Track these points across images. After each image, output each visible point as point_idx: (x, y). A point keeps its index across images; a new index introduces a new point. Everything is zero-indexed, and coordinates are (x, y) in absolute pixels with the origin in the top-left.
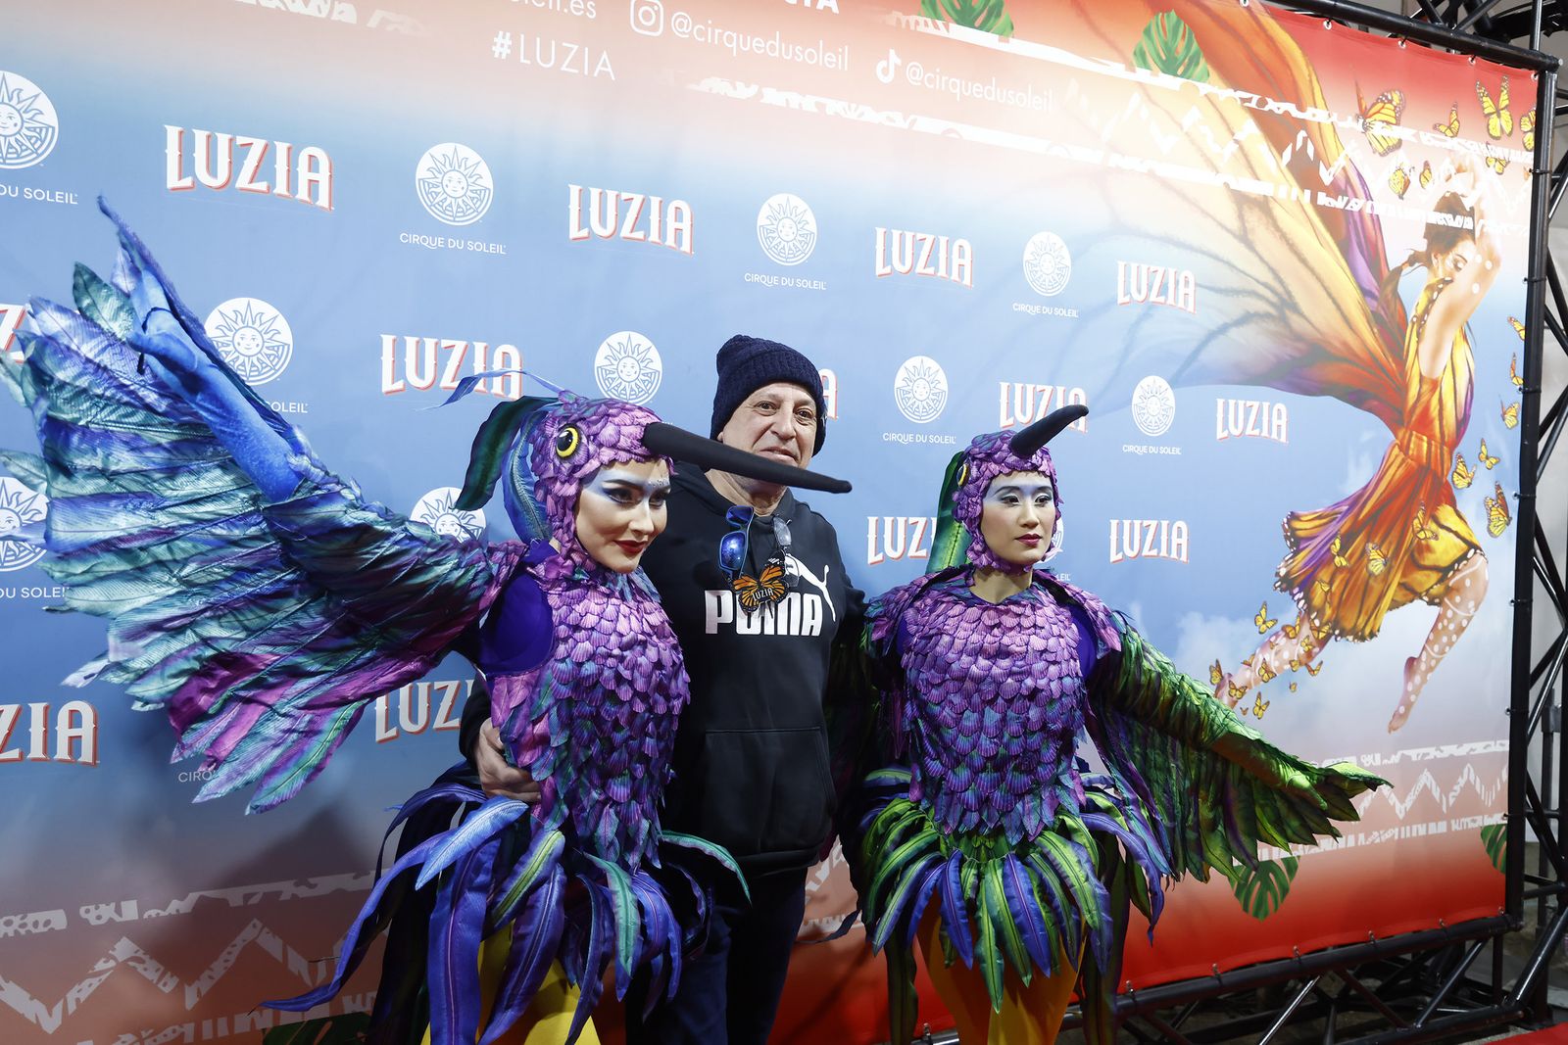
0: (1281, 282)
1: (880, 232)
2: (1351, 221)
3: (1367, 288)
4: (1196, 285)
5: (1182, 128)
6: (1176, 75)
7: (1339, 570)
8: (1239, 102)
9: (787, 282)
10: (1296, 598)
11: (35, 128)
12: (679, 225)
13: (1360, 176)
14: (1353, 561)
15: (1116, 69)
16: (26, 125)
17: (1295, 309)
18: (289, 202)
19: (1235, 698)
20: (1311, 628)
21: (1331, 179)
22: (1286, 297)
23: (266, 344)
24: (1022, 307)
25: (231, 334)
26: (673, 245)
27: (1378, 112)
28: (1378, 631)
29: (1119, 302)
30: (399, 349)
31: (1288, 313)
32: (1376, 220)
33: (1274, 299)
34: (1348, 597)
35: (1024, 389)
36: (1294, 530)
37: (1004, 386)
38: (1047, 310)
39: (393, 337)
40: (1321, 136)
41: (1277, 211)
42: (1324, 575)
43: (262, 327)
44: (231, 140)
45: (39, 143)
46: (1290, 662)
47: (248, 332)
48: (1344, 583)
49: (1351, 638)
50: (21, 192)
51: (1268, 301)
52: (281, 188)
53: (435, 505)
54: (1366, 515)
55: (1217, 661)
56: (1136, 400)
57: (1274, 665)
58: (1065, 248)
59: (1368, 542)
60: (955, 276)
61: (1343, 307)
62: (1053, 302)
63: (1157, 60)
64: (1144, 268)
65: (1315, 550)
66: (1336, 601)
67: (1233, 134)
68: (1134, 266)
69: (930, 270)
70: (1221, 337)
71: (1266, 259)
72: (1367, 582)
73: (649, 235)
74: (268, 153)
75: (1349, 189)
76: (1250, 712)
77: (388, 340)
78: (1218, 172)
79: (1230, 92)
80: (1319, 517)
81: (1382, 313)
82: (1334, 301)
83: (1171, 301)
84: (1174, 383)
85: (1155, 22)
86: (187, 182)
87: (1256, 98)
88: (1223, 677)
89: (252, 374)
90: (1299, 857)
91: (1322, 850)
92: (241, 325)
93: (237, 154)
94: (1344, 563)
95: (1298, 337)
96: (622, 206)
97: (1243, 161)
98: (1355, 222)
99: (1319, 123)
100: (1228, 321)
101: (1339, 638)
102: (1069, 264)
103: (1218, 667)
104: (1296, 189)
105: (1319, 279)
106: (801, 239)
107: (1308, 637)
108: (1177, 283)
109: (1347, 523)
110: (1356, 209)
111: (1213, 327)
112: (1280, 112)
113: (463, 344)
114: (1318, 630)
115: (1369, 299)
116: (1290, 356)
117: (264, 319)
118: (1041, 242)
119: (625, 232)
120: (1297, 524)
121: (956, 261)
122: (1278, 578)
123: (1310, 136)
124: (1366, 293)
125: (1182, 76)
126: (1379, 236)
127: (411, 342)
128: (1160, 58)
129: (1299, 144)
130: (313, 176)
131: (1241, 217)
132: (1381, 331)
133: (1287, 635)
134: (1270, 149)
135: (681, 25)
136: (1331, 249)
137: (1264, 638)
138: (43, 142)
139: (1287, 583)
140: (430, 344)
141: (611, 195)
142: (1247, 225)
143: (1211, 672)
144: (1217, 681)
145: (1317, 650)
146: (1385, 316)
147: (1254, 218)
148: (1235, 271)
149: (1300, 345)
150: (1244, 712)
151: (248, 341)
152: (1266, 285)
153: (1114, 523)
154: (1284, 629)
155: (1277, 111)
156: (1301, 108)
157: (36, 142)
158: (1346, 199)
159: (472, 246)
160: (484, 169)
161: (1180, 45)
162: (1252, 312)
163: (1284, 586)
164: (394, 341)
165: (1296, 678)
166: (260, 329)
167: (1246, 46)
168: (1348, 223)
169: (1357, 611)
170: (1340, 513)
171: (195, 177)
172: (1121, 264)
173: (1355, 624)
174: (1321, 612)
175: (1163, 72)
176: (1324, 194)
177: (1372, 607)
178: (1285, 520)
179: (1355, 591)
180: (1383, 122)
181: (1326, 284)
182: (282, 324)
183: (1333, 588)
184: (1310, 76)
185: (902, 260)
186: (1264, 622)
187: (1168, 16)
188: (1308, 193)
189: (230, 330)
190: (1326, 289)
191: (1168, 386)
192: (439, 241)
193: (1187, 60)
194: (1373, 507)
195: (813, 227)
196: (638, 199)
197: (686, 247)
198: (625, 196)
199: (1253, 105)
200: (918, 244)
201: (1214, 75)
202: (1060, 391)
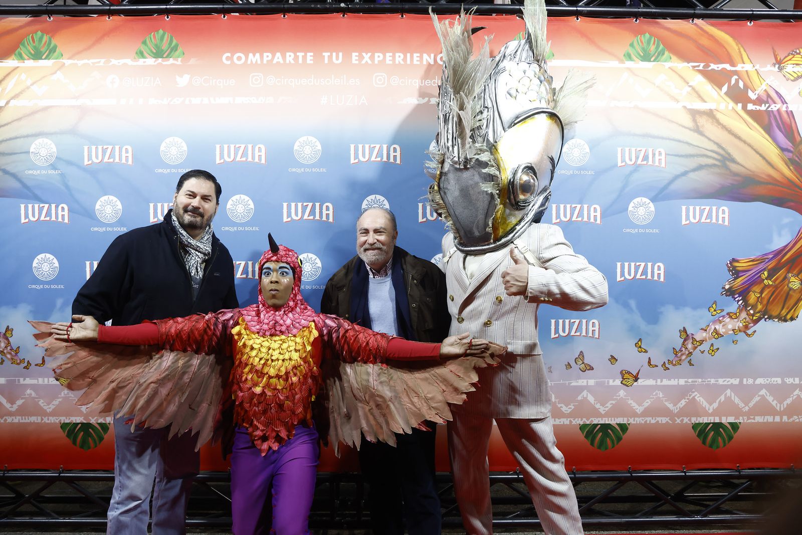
0: (723, 149)
2: (772, 115)
3: (785, 147)
4: (666, 154)
5: (655, 85)
6: (650, 61)
7: (769, 286)
8: (691, 68)
10: (736, 300)
12: (395, 154)
13: (777, 93)
14: (777, 282)
15: (614, 64)
16: (179, 151)
17: (733, 161)
19: (696, 345)
20: (747, 314)
21: (756, 96)
22: (727, 156)
23: (246, 209)
24: (563, 172)
25: (235, 206)
26: (393, 161)
27: (790, 60)
28: (797, 317)
29: (619, 166)
30: (289, 207)
31: (728, 163)
32: (791, 114)
33: (719, 157)
34: (774, 300)
35: (565, 207)
36: (734, 267)
37: (554, 206)
38: (577, 172)
39: (287, 203)
40: (748, 76)
41: (719, 116)
42: (757, 289)
44: (235, 146)
45: (183, 156)
46: (733, 330)
47: (240, 206)
48: (771, 293)
49: (776, 320)
50: (178, 171)
51: (714, 158)
52: (249, 159)
53: (303, 260)
54: (786, 260)
55: (684, 328)
56: (630, 208)
57: (722, 330)
58: (586, 145)
59: (788, 273)
61: (767, 158)
62: (581, 168)
63: (638, 56)
64: (633, 150)
65: (748, 278)
66: (765, 302)
67: (688, 83)
68: (627, 150)
70: (684, 178)
71: (712, 139)
72: (788, 294)
73: (383, 159)
74: (246, 148)
75: (769, 100)
76: (706, 352)
77: (285, 205)
78: (678, 102)
79: (686, 64)
80: (752, 261)
81: (797, 159)
82: (761, 155)
83: (650, 162)
84: (653, 200)
85: (636, 40)
87: (702, 65)
88: (688, 335)
89: (242, 219)
90: (740, 423)
91: (756, 421)
92: (238, 203)
93: (237, 150)
94: (771, 283)
95: (736, 174)
96: (372, 150)
97: (695, 95)
98: (775, 116)
99: (747, 71)
100: (687, 170)
101: (767, 320)
102: (588, 152)
103: (685, 330)
104: (732, 104)
105: (749, 145)
107: (745, 318)
108: (654, 155)
109: (772, 264)
110: (775, 109)
111: (678, 173)
112: (719, 69)
113: (312, 204)
114: (753, 315)
115: (786, 153)
116: (732, 184)
117: (245, 201)
118: (572, 143)
119: (373, 158)
120: (736, 264)
122: (724, 290)
123: (740, 78)
124: (783, 150)
125: (654, 61)
126: (792, 120)
128: (640, 55)
129: (733, 81)
130: (260, 154)
131: (694, 120)
132: (796, 169)
133: (731, 317)
134: (713, 87)
135: (394, 81)
136: (758, 130)
137: (716, 318)
139: (730, 292)
140: (300, 205)
141: (367, 146)
142: (698, 124)
143: (680, 333)
144: (684, 337)
145: (752, 325)
146: (798, 160)
147: (703, 121)
148: (692, 146)
149: (736, 178)
150: (702, 352)
151: (240, 208)
152: (711, 151)
153: (619, 264)
154: (728, 314)
155: (717, 69)
156: (733, 65)
158: (767, 105)
159: (314, 170)
160: (318, 143)
161: (653, 48)
162: (703, 164)
163: (728, 294)
164: (287, 205)
165: (736, 338)
166: (244, 204)
167: (695, 42)
168: (769, 116)
169: (781, 306)
170: (767, 259)
171: (224, 159)
172: (619, 150)
173: (780, 313)
174: (754, 307)
175: (642, 61)
176: (752, 104)
177: (792, 304)
178: (729, 262)
179: (778, 298)
180: (793, 64)
181: (754, 148)
182: (251, 202)
183: (763, 296)
184: (739, 49)
186: (715, 311)
187: (645, 36)
188: (740, 105)
190: (755, 150)
191: (649, 201)
192: (303, 170)
193: (656, 54)
194: (790, 257)
196: (378, 146)
197: (397, 162)
198: (372, 146)
199: (701, 68)
201: (674, 58)
202: (585, 206)
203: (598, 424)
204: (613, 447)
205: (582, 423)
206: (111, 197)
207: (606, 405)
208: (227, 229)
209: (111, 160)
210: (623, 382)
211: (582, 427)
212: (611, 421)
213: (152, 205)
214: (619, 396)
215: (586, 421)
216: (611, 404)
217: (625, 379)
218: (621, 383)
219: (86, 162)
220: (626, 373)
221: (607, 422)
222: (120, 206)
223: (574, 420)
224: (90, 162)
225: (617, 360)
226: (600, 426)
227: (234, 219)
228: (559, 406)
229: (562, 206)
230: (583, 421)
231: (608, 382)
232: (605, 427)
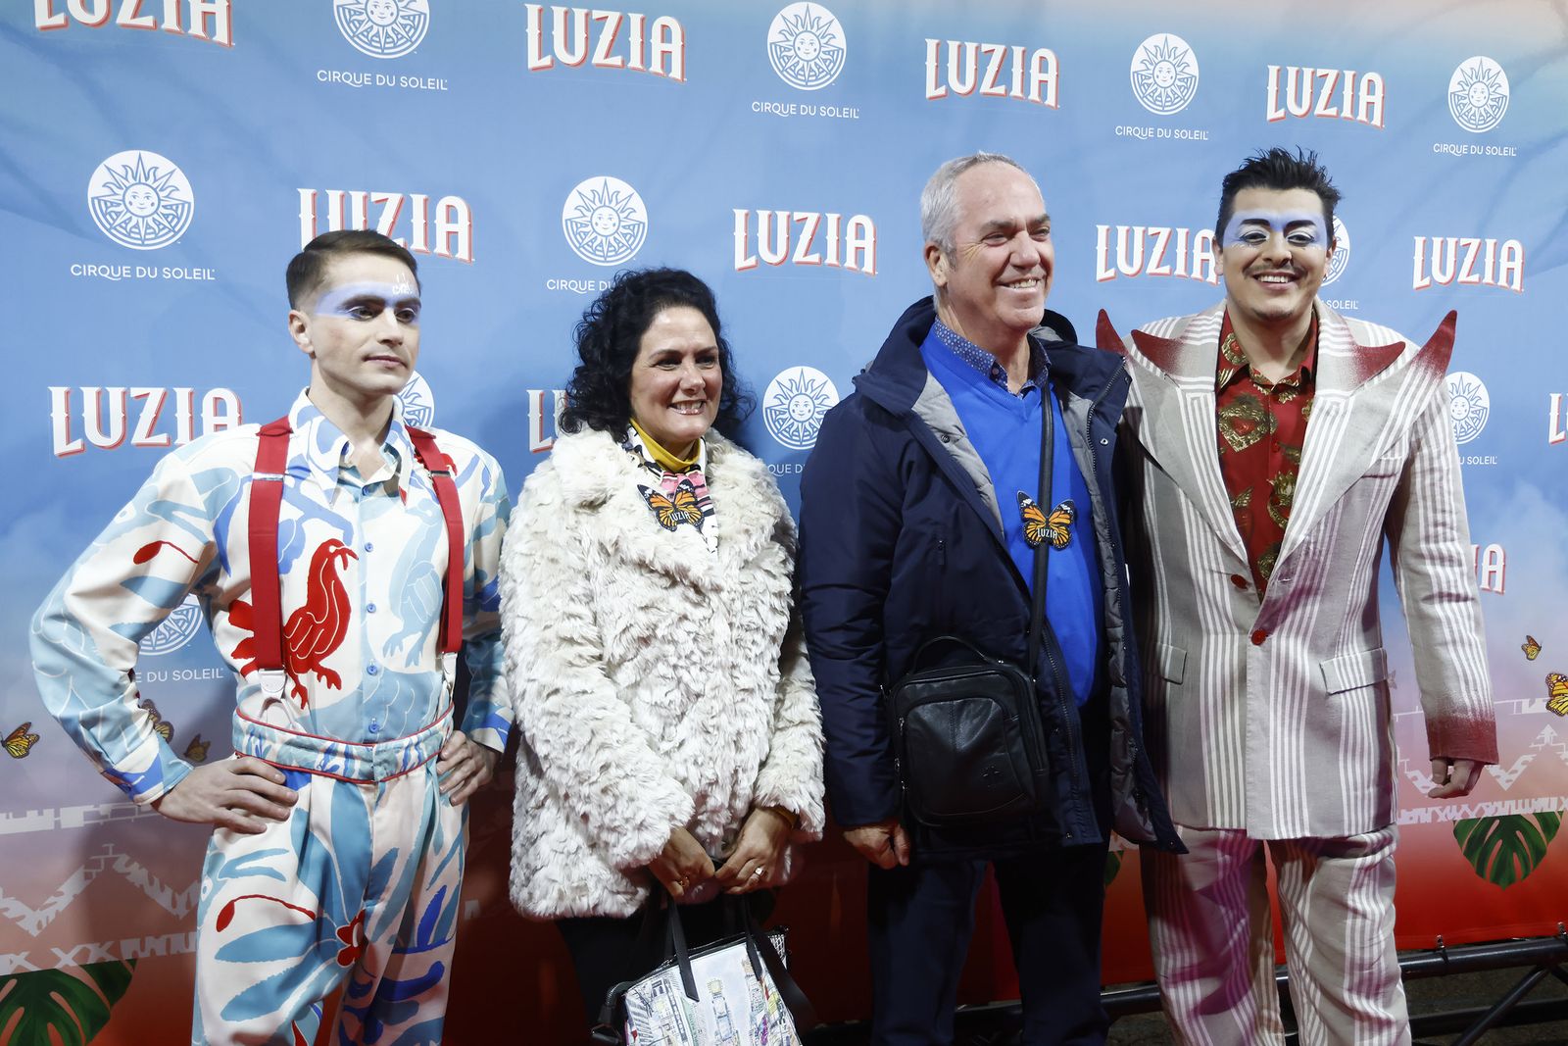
1: (1273, 70)
9: (1163, 133)
11: (409, 16)
12: (1043, 77)
16: (401, 13)
18: (643, 75)
23: (622, 224)
24: (1445, 148)
25: (589, 214)
26: (1037, 99)
30: (751, 222)
35: (1444, 244)
37: (1419, 241)
38: (1476, 150)
39: (746, 211)
43: (618, 206)
44: (587, 15)
45: (413, 30)
47: (606, 212)
50: (398, 81)
52: (635, 62)
53: (788, 385)
58: (1503, 73)
60: (1362, 116)
62: (1484, 139)
69: (1332, 111)
73: (1011, 89)
74: (622, 25)
77: (740, 215)
86: (546, 61)
89: (609, 254)
92: (599, 204)
93: (594, 28)
96: (983, 59)
102: (1506, 92)
106: (1180, 84)
113: (816, 216)
117: (620, 198)
118: (1472, 69)
119: (985, 88)
121: (1364, 98)
127: (763, 216)
130: (666, 47)
138: (416, 30)
140: (782, 216)
141: (971, 47)
151: (605, 221)
157: (410, 30)
159: (824, 111)
160: (837, 29)
164: (747, 215)
166: (616, 208)
171: (554, 55)
182: (637, 202)
185: (1298, 101)
189: (589, 210)
192: (792, 108)
195: (1194, 69)
196: (999, 50)
197: (1051, 100)
198: (985, 47)
200: (1318, 82)
202: (1490, 243)
203: (1493, 819)
204: (1526, 876)
205: (1459, 818)
206: (151, 159)
207: (1513, 768)
208: (563, 284)
209: (147, 21)
210: (1552, 705)
211: (1460, 828)
212: (1523, 806)
213: (306, 195)
214: (1542, 740)
215: (1468, 811)
216: (1523, 764)
217: (1556, 695)
218: (1548, 707)
219: (42, 19)
220: (1558, 681)
221: (1514, 812)
222: (185, 192)
223: (1442, 810)
224: (59, 19)
225: (1540, 648)
226: (1498, 821)
227: (585, 255)
228: (1410, 775)
229: (1437, 241)
230: (1461, 812)
231: (1519, 705)
232: (1511, 823)
